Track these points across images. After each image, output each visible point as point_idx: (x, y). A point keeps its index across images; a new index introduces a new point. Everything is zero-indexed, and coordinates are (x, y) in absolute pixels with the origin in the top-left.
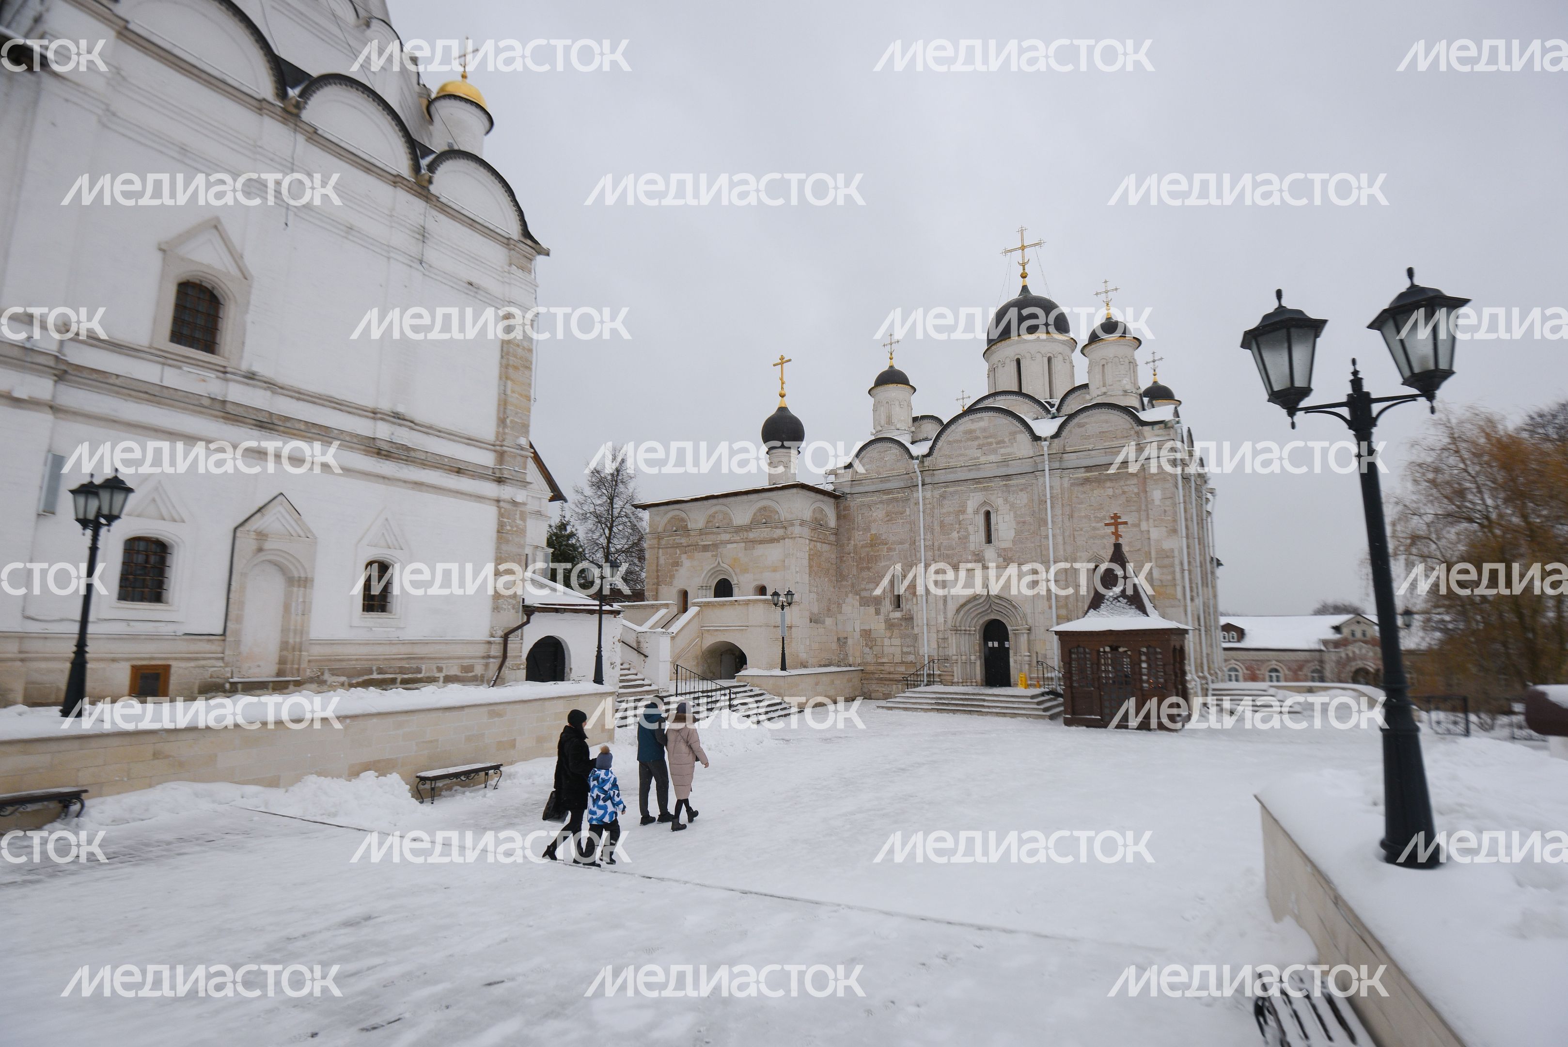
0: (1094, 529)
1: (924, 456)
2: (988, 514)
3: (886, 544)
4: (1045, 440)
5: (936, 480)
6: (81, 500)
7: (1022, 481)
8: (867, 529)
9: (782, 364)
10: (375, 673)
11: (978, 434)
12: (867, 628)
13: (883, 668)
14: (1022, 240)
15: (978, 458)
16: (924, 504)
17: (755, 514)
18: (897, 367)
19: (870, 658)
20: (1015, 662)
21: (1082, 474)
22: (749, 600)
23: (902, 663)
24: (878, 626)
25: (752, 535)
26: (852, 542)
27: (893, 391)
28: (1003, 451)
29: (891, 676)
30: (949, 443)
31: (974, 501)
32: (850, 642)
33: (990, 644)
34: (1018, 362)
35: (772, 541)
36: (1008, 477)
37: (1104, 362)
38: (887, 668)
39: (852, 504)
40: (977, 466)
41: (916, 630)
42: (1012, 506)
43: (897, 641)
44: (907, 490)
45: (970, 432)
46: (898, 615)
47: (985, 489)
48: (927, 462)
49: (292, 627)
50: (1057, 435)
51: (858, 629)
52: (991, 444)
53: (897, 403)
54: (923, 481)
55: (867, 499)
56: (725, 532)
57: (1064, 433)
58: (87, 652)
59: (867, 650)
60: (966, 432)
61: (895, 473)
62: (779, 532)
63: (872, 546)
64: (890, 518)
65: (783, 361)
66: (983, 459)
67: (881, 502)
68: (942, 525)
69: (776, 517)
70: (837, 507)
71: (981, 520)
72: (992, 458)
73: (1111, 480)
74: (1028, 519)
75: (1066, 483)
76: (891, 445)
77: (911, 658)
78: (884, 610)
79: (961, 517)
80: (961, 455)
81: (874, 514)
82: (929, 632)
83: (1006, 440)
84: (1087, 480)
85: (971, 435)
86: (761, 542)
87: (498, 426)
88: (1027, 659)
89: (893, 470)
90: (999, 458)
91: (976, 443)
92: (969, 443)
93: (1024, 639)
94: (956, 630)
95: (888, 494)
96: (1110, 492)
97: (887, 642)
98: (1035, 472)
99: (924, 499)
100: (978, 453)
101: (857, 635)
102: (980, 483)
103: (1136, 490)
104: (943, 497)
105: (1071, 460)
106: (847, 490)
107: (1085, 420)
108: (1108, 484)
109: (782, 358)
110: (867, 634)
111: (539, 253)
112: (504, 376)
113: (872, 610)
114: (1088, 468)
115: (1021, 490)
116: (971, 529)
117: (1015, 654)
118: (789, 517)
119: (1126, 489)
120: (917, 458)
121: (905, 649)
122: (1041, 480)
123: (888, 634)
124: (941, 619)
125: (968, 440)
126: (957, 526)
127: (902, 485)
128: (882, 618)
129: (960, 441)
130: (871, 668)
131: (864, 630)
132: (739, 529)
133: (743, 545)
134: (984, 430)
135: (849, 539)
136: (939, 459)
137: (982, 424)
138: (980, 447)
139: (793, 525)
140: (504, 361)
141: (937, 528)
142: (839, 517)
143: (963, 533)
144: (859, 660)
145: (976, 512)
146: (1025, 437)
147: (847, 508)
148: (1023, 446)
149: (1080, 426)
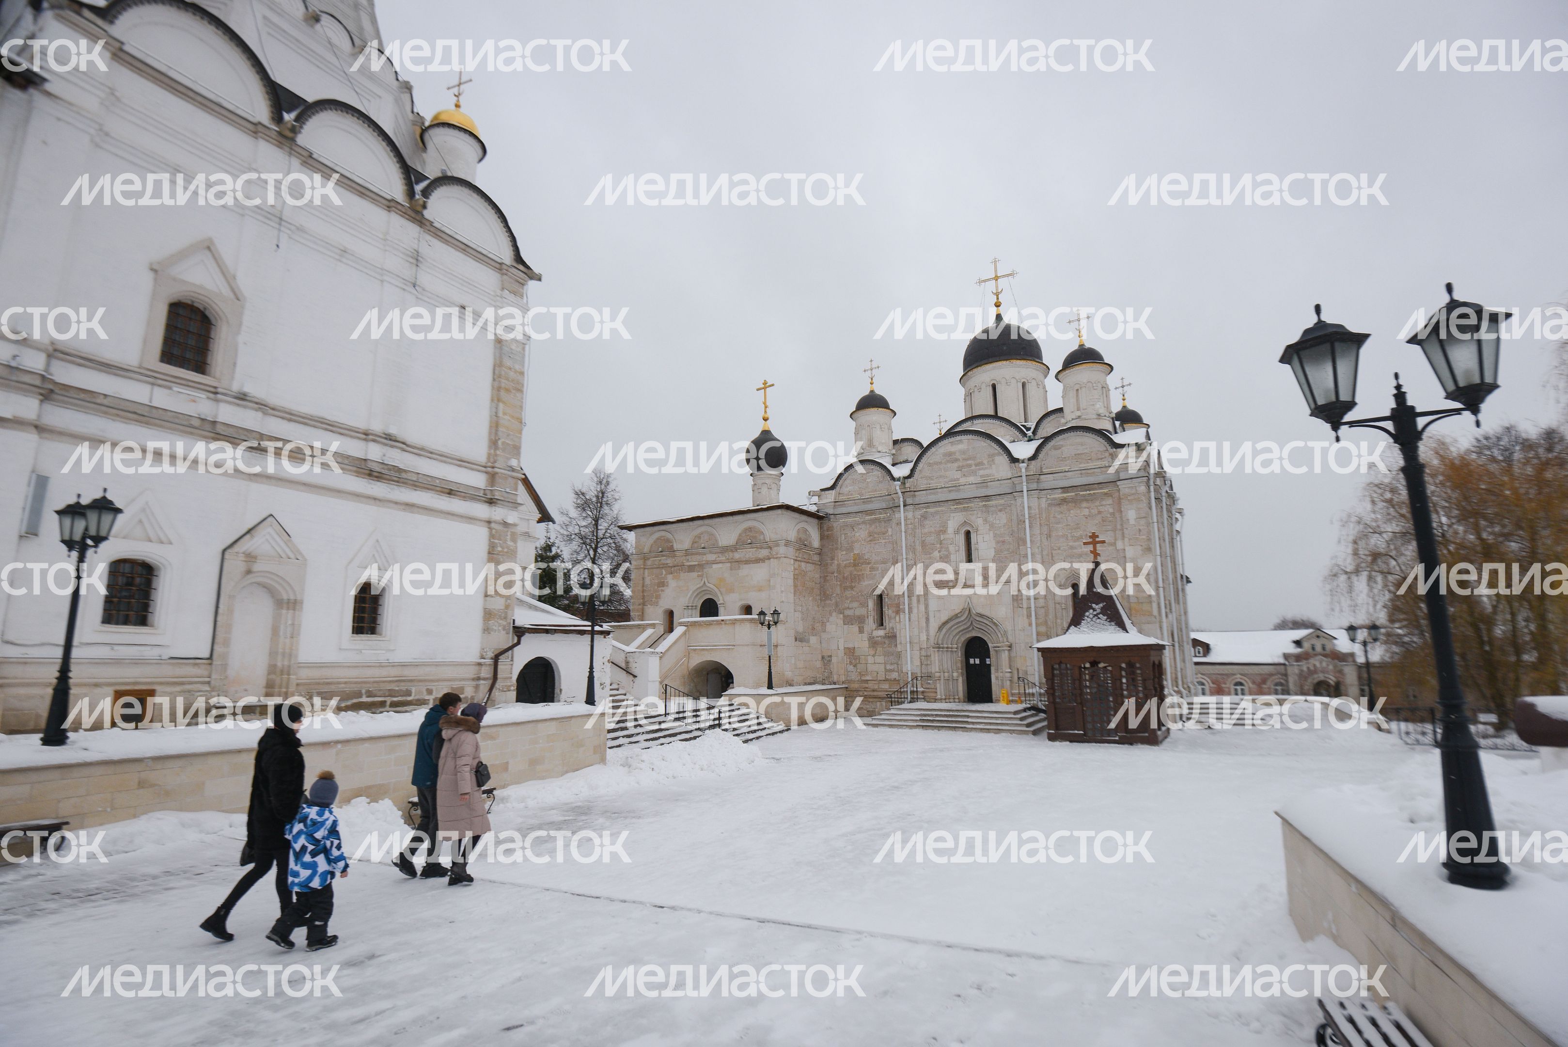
0: (1072, 548)
1: (905, 478)
2: (968, 534)
3: (869, 563)
4: (1023, 462)
5: (917, 500)
6: (67, 521)
7: (1001, 501)
8: (850, 549)
9: (765, 388)
10: (364, 696)
11: (958, 456)
12: (851, 646)
13: (867, 685)
14: (996, 271)
15: (958, 479)
16: (906, 525)
17: (740, 535)
18: (878, 392)
19: (854, 676)
20: (997, 678)
21: (1058, 495)
22: (736, 620)
23: (886, 680)
24: (861, 643)
25: (737, 556)
26: (836, 562)
27: (874, 415)
28: (981, 472)
29: (875, 693)
30: (930, 465)
31: (954, 521)
32: (834, 660)
33: (972, 661)
34: (994, 387)
35: (758, 561)
36: (987, 497)
37: (1077, 387)
38: (870, 685)
39: (835, 525)
40: (956, 487)
41: (899, 648)
42: (992, 526)
43: (880, 659)
44: (890, 511)
45: (950, 454)
46: (881, 633)
47: (965, 509)
48: (909, 483)
49: (280, 650)
50: (1034, 457)
51: (841, 648)
52: (970, 466)
53: (878, 427)
54: (904, 502)
55: (850, 520)
56: (711, 552)
57: (1041, 456)
58: (70, 678)
59: (851, 668)
60: (945, 455)
61: (877, 494)
62: (764, 553)
63: (855, 565)
64: (872, 538)
65: (766, 386)
66: (963, 481)
67: (863, 523)
68: (923, 544)
69: (762, 537)
70: (821, 528)
71: (961, 539)
72: (972, 479)
73: (1087, 500)
74: (1007, 538)
75: (1044, 503)
76: (873, 467)
77: (895, 675)
78: (867, 628)
79: (942, 537)
80: (941, 477)
81: (857, 534)
82: (912, 650)
83: (985, 462)
84: (1064, 501)
85: (950, 457)
86: (747, 562)
87: (490, 448)
88: (1008, 675)
89: (876, 491)
90: (978, 480)
91: (956, 465)
92: (949, 465)
93: (1005, 656)
94: (938, 647)
95: (871, 514)
96: (1086, 512)
97: (870, 660)
98: (1015, 492)
99: (906, 519)
100: (958, 475)
101: (841, 653)
102: (961, 504)
103: (1111, 510)
104: (924, 517)
105: (1048, 481)
106: (831, 511)
107: (1061, 443)
108: (1084, 504)
109: (765, 383)
110: (850, 652)
111: (531, 278)
112: (497, 398)
113: (855, 628)
114: (1065, 489)
115: (1000, 511)
116: (952, 548)
117: (997, 670)
118: (774, 537)
119: (1102, 509)
120: (899, 480)
121: (888, 667)
122: (1019, 500)
123: (872, 652)
124: (924, 637)
125: (948, 462)
126: (938, 546)
127: (884, 505)
128: (865, 636)
129: (941, 463)
130: (856, 686)
131: (848, 648)
132: (725, 549)
133: (728, 565)
134: (963, 452)
135: (833, 559)
136: (919, 480)
137: (961, 447)
138: (959, 469)
139: (778, 545)
140: (496, 384)
141: (919, 548)
142: (822, 538)
143: (944, 552)
144: (843, 678)
145: (957, 532)
146: (1003, 459)
147: (830, 529)
148: (1001, 468)
149: (1056, 448)
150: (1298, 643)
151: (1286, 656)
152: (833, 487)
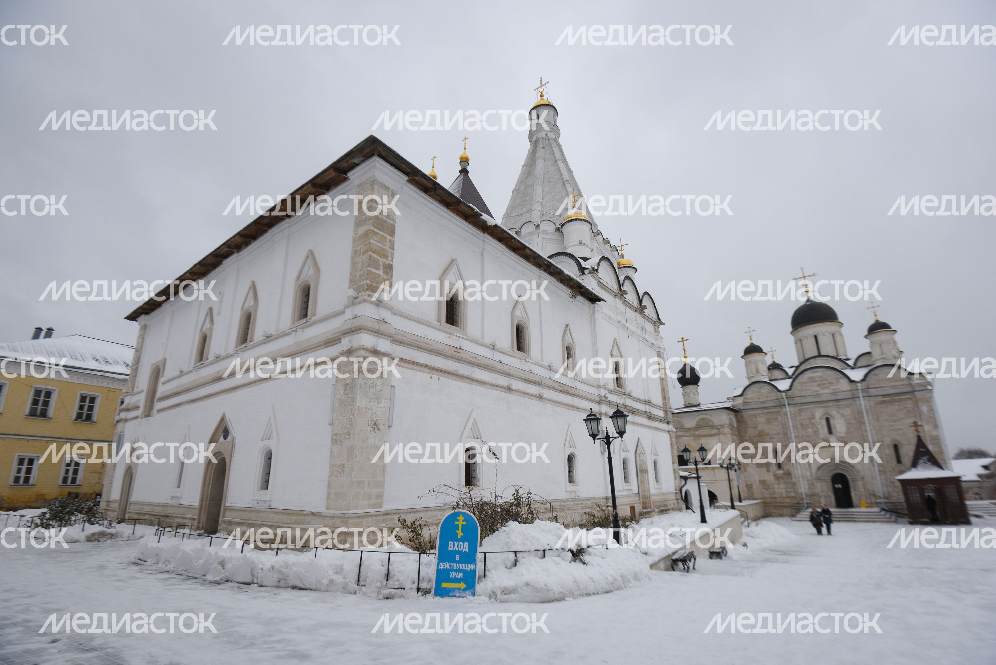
0: (892, 426)
1: (787, 390)
2: (828, 420)
3: (768, 435)
4: (858, 382)
5: (795, 402)
7: (846, 402)
8: (755, 427)
9: (683, 341)
11: (817, 379)
12: (763, 479)
13: (775, 500)
14: (803, 273)
15: (818, 391)
16: (791, 415)
17: (698, 422)
18: (755, 343)
19: (767, 495)
20: (855, 495)
21: (880, 399)
23: (788, 497)
24: (769, 478)
25: (697, 433)
26: (748, 434)
27: (756, 357)
28: (832, 387)
29: (782, 504)
30: (800, 383)
31: (819, 413)
32: (754, 487)
33: (837, 486)
34: (816, 337)
35: (711, 435)
36: (838, 400)
37: (880, 342)
38: (778, 500)
39: (745, 415)
40: (819, 395)
41: (794, 480)
42: (843, 415)
43: (782, 486)
44: (779, 408)
45: (812, 378)
46: (781, 472)
47: (825, 407)
48: (789, 393)
50: (863, 380)
51: (757, 480)
52: (825, 384)
53: (760, 362)
54: (788, 403)
55: (754, 412)
56: (680, 431)
57: (868, 379)
59: (765, 491)
60: (809, 378)
61: (769, 399)
62: (715, 431)
63: (760, 436)
64: (768, 421)
65: (683, 340)
66: (822, 392)
67: (763, 414)
68: (802, 425)
69: (711, 423)
70: (736, 416)
71: (824, 422)
72: (827, 391)
73: (897, 401)
74: (853, 421)
75: (872, 403)
76: (765, 384)
77: (793, 494)
78: (771, 470)
79: (813, 421)
80: (808, 390)
81: (759, 420)
82: (803, 480)
83: (834, 382)
84: (884, 402)
85: (812, 380)
86: (704, 436)
87: (663, 399)
88: (864, 493)
89: (768, 397)
90: (831, 391)
91: (816, 383)
92: (812, 384)
93: (860, 483)
94: (818, 479)
95: (767, 409)
96: (897, 407)
97: (776, 486)
98: (854, 398)
99: (790, 412)
100: (818, 389)
101: (757, 483)
102: (822, 404)
103: (912, 406)
104: (800, 411)
105: (873, 392)
106: (741, 408)
107: (878, 372)
108: (896, 403)
109: (683, 339)
110: (763, 482)
112: (662, 378)
113: (764, 470)
114: (883, 396)
115: (847, 407)
116: (819, 427)
117: (855, 490)
118: (720, 423)
119: (906, 405)
120: (784, 392)
121: (788, 490)
122: (858, 402)
123: (777, 482)
124: (808, 474)
125: (811, 382)
126: (811, 425)
127: (774, 404)
128: (771, 474)
129: (806, 383)
130: (770, 500)
131: (762, 481)
132: (689, 430)
133: (692, 438)
134: (820, 377)
135: (746, 433)
136: (795, 392)
137: (818, 374)
138: (819, 385)
139: (723, 428)
141: (799, 426)
142: (738, 421)
143: (815, 429)
144: (760, 496)
145: (821, 418)
146: (844, 381)
147: (742, 417)
148: (844, 385)
149: (875, 375)
150: (986, 467)
151: (980, 476)
152: (741, 395)
